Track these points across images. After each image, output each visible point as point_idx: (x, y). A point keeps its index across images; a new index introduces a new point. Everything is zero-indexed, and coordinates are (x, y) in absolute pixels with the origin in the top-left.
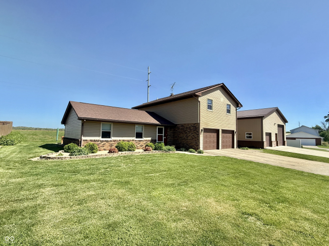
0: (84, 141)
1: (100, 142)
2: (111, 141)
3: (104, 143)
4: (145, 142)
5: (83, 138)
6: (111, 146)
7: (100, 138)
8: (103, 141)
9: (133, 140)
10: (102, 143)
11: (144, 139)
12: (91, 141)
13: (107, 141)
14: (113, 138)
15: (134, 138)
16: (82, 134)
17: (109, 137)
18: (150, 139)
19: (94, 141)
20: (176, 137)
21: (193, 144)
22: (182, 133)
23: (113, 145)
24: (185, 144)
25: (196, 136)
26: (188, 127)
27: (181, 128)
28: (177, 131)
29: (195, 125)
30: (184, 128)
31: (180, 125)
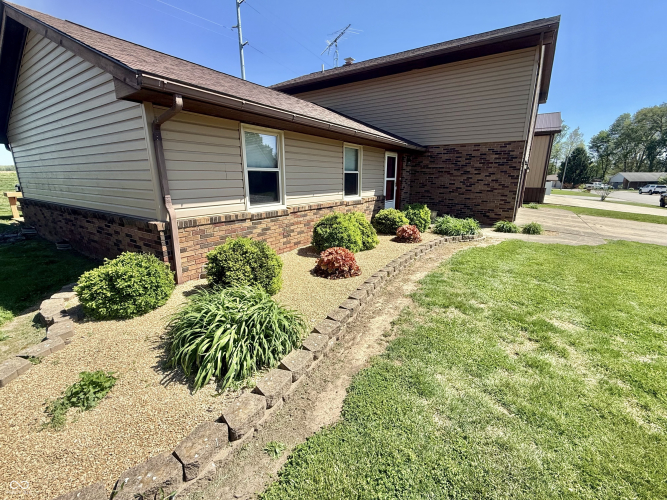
0: (183, 226)
1: (248, 223)
2: (284, 213)
3: (264, 224)
4: (364, 207)
6: (287, 232)
7: (248, 206)
8: (259, 218)
10: (259, 229)
11: (363, 195)
12: (215, 221)
13: (272, 216)
14: (289, 202)
15: (343, 196)
16: (167, 189)
17: (276, 200)
18: (373, 194)
19: (229, 220)
20: (424, 185)
21: (491, 205)
22: (448, 173)
23: (293, 231)
24: (459, 207)
25: (507, 181)
26: (474, 154)
27: (445, 157)
28: (426, 167)
29: (509, 148)
30: (459, 158)
31: (441, 150)
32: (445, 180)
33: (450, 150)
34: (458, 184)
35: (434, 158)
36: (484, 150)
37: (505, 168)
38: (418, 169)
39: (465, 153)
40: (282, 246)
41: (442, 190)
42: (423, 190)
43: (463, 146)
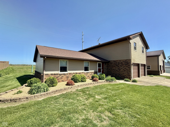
0: (46, 75)
1: (59, 75)
2: (67, 74)
3: (62, 76)
4: (90, 74)
5: (45, 73)
6: (67, 78)
7: (59, 72)
8: (61, 74)
9: (83, 73)
10: (61, 76)
11: (90, 71)
12: (52, 74)
13: (64, 74)
14: (69, 72)
15: (84, 71)
16: (44, 69)
17: (66, 71)
18: (93, 71)
19: (55, 74)
20: (110, 69)
21: (125, 75)
22: (115, 67)
23: (69, 77)
24: (118, 75)
25: (128, 69)
26: (120, 62)
27: (114, 63)
28: (110, 65)
29: (127, 61)
30: (117, 63)
31: (113, 61)
32: (114, 68)
33: (115, 61)
34: (117, 69)
35: (111, 63)
36: (122, 61)
37: (127, 65)
38: (108, 66)
39: (118, 62)
40: (66, 80)
41: (114, 71)
42: (109, 70)
43: (117, 60)
